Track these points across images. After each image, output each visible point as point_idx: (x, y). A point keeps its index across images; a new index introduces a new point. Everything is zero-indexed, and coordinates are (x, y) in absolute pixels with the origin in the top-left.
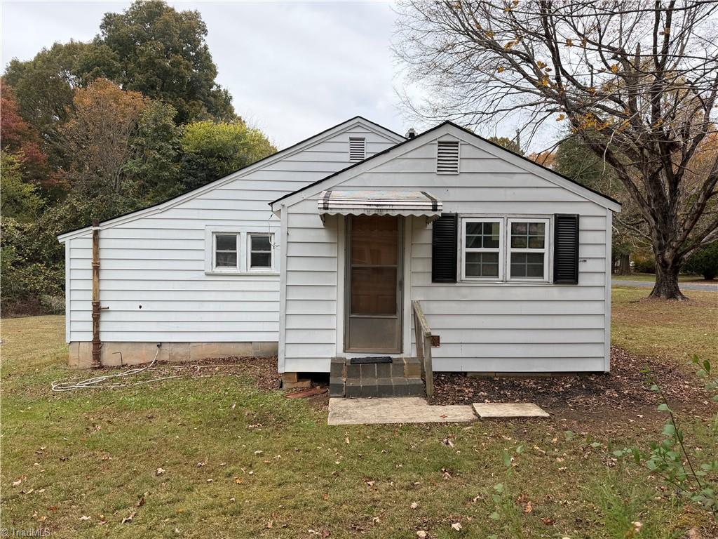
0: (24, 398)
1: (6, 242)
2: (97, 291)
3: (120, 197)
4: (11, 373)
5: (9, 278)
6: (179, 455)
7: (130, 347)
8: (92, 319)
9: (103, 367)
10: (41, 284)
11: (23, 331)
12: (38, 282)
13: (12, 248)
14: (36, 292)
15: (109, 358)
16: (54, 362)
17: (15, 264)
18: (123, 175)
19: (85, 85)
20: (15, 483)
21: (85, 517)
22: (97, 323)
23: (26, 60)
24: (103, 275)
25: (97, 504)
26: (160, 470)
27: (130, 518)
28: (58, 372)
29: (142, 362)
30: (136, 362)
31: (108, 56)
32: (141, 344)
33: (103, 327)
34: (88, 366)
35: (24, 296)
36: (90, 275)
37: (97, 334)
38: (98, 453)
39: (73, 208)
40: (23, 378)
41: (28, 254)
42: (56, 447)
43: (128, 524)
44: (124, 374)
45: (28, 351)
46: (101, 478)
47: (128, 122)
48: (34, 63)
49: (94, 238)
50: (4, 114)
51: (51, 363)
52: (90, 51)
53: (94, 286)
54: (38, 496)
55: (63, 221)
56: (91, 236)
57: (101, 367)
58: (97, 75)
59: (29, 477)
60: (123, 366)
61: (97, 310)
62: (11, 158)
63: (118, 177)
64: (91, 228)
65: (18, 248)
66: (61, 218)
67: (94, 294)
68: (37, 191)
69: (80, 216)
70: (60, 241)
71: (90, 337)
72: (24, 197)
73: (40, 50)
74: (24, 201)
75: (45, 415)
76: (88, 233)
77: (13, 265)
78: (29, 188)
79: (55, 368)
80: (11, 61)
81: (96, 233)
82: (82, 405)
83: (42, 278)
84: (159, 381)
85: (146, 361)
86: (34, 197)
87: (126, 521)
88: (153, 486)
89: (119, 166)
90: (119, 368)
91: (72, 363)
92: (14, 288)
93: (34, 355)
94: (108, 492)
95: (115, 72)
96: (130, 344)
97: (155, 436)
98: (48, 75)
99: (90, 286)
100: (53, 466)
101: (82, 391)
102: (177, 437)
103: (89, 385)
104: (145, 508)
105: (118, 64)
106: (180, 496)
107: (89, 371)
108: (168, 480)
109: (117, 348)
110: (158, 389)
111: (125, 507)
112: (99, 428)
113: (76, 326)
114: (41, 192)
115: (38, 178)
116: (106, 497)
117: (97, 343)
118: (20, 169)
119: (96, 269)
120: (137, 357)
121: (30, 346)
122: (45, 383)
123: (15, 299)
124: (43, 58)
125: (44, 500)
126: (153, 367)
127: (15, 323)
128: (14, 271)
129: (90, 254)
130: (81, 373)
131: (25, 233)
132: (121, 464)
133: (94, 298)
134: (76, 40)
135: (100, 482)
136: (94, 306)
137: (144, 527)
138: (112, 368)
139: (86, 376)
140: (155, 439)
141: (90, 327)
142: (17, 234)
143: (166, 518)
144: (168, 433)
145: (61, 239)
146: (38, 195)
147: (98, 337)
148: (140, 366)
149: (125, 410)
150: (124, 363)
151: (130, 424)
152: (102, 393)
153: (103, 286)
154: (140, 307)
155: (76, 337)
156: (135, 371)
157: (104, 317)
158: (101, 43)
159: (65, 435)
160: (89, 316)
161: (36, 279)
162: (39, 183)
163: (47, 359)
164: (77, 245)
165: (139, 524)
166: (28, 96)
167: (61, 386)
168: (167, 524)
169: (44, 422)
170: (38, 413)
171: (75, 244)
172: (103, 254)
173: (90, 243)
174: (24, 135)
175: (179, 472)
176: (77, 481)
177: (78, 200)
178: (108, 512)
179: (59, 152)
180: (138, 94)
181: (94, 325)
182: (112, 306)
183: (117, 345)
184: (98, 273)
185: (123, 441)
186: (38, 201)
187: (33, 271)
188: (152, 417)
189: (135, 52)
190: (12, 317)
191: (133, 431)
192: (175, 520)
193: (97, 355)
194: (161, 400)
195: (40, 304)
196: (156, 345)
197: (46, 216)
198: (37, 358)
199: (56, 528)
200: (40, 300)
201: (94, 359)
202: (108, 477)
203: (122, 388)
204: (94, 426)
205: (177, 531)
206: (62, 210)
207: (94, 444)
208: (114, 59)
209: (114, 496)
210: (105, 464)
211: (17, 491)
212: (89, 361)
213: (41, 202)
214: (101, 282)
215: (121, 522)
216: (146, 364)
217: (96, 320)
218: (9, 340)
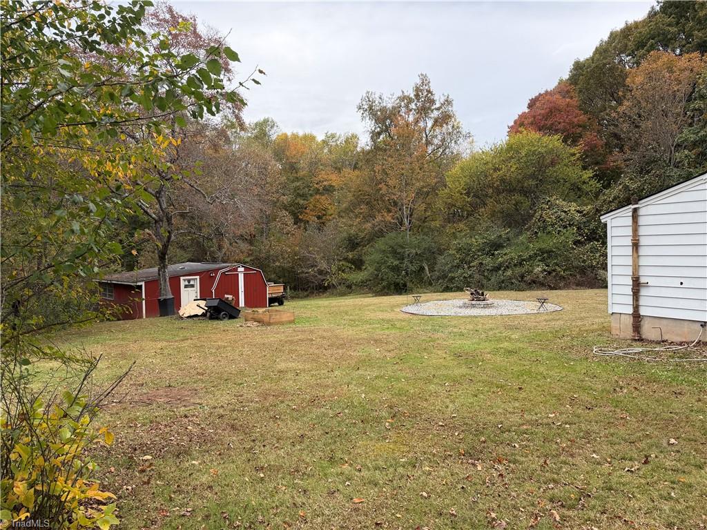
0: (570, 356)
1: (569, 224)
2: (636, 267)
3: (675, 170)
4: (565, 334)
5: (571, 255)
6: (698, 434)
7: (672, 323)
8: (632, 293)
9: (642, 340)
10: (597, 260)
11: (580, 301)
12: (595, 258)
13: (573, 229)
14: (592, 267)
15: (648, 331)
16: (600, 329)
17: (576, 243)
18: (678, 146)
19: (638, 63)
20: (550, 415)
21: (594, 455)
22: (637, 297)
23: (586, 58)
24: (642, 251)
25: (607, 450)
26: (672, 441)
27: (633, 469)
28: (601, 339)
29: (684, 340)
30: (678, 339)
31: (663, 25)
32: (682, 322)
33: (642, 301)
34: (628, 337)
35: (583, 271)
36: (629, 251)
37: (636, 308)
38: (618, 411)
39: (626, 187)
40: (572, 339)
41: (587, 234)
42: (585, 397)
43: (630, 473)
44: (662, 349)
45: (582, 319)
46: (616, 431)
47: (685, 88)
48: (592, 59)
49: (633, 216)
50: (568, 112)
51: (596, 330)
52: (643, 27)
53: (634, 261)
54: (564, 429)
55: (616, 201)
56: (631, 214)
57: (641, 340)
58: (652, 48)
59: (561, 413)
60: (663, 341)
61: (637, 285)
62: (573, 150)
63: (673, 149)
64: (630, 206)
65: (578, 228)
66: (615, 198)
67: (633, 269)
68: (596, 175)
69: (633, 194)
70: (602, 221)
71: (630, 310)
72: (584, 183)
73: (597, 44)
74: (584, 187)
75: (583, 371)
76: (627, 211)
77: (574, 244)
78: (588, 174)
79: (599, 335)
80: (573, 63)
81: (635, 210)
82: (616, 369)
83: (598, 255)
84: (698, 362)
85: (687, 340)
86: (593, 182)
87: (628, 470)
88: (661, 452)
89: (673, 136)
90: (658, 343)
91: (614, 332)
92: (576, 263)
93: (586, 322)
94: (620, 444)
95: (671, 39)
96: (670, 321)
97: (677, 411)
98: (605, 65)
99: (630, 261)
100: (580, 411)
101: (619, 357)
102: (701, 417)
103: (625, 354)
104: (649, 467)
105: (673, 29)
106: (687, 469)
107: (629, 342)
108: (678, 452)
109: (657, 323)
110: (695, 369)
111: (630, 460)
112: (625, 391)
113: (617, 299)
114: (598, 177)
115: (597, 163)
116: (616, 447)
117: (637, 316)
118: (581, 159)
119: (636, 245)
120: (677, 335)
121: (583, 315)
122: (588, 346)
123: (576, 274)
124: (602, 51)
125: (568, 433)
126: (694, 346)
127: (575, 294)
128: (575, 249)
129: (629, 231)
130: (620, 342)
131: (584, 215)
132: (637, 425)
133: (633, 273)
134: (631, 21)
135: (614, 434)
136: (633, 281)
137: (643, 481)
138: (652, 342)
139: (625, 346)
140: (676, 414)
141: (630, 300)
142: (577, 216)
143: (666, 481)
144: (692, 411)
145: (604, 219)
146: (595, 180)
147: (638, 311)
148: (681, 344)
149: (654, 381)
150: (665, 338)
151: (656, 395)
152: (636, 362)
153: (642, 262)
154: (682, 283)
155: (617, 309)
156: (674, 348)
157: (643, 292)
158: (656, 14)
159: (595, 390)
160: (629, 291)
161: (593, 256)
162: (597, 168)
163: (595, 327)
164: (617, 224)
165: (640, 477)
166: (587, 90)
167: (601, 350)
168: (666, 486)
169: (582, 377)
170: (578, 369)
171: (616, 222)
172: (642, 231)
173: (629, 221)
174: (584, 127)
175: (692, 448)
176: (595, 428)
177: (631, 179)
178: (614, 458)
179: (616, 136)
180: (696, 54)
181: (633, 298)
182: (651, 282)
183: (657, 320)
184: (637, 249)
185: (644, 407)
186: (596, 185)
187: (591, 248)
188: (680, 394)
189: (694, 8)
190: (573, 289)
191: (657, 401)
192: (675, 486)
193: (637, 327)
194: (695, 380)
195: (596, 278)
196: (700, 324)
197: (602, 198)
198: (587, 325)
199: (572, 456)
200: (596, 275)
201: (634, 331)
202: (622, 431)
203: (657, 362)
204: (621, 389)
205: (673, 494)
206: (615, 191)
207: (617, 403)
208: (669, 25)
209: (623, 448)
210: (623, 421)
211: (550, 421)
212: (629, 333)
213: (598, 185)
214: (641, 258)
215: (624, 469)
216: (688, 343)
217: (636, 294)
218: (568, 308)
